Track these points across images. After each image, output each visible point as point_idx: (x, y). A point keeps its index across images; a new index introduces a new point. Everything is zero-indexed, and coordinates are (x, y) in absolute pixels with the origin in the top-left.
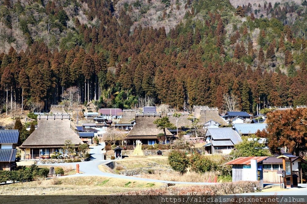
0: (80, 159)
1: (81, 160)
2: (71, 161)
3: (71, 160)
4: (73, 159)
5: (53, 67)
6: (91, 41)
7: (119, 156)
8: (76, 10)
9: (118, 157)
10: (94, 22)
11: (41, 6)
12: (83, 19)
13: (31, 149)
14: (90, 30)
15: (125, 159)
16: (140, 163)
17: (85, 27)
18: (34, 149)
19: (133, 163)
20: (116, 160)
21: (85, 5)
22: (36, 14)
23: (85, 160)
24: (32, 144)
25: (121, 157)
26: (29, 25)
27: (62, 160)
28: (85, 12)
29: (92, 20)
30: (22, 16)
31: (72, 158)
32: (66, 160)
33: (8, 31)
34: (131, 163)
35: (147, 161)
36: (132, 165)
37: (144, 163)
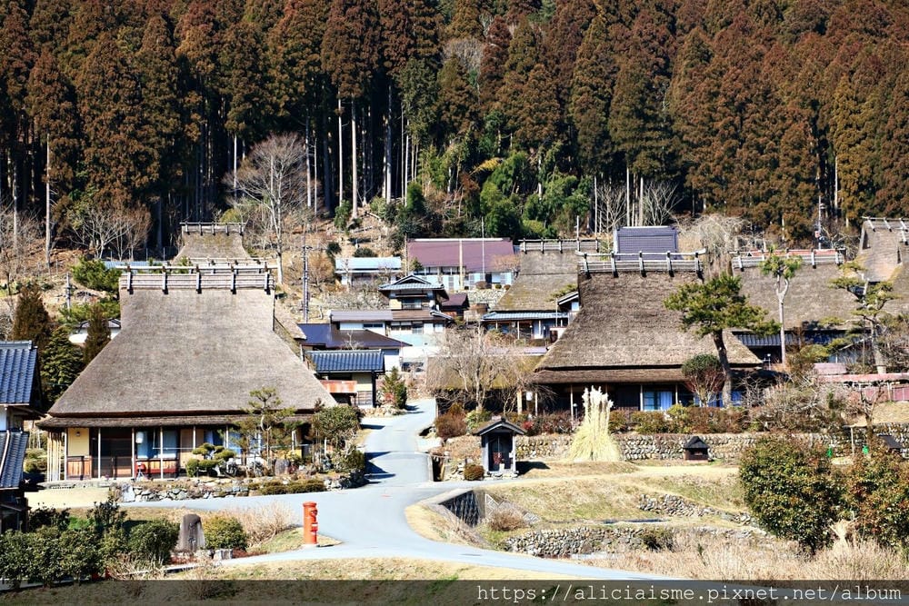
0: (320, 477)
1: (326, 483)
2: (278, 490)
3: (276, 484)
4: (286, 479)
7: (502, 466)
9: (497, 469)
13: (93, 432)
15: (531, 477)
16: (600, 496)
18: (105, 430)
19: (569, 496)
20: (488, 484)
23: (345, 484)
24: (97, 409)
25: (513, 467)
27: (235, 481)
31: (282, 471)
32: (256, 480)
34: (561, 497)
35: (637, 489)
36: (567, 508)
37: (621, 496)
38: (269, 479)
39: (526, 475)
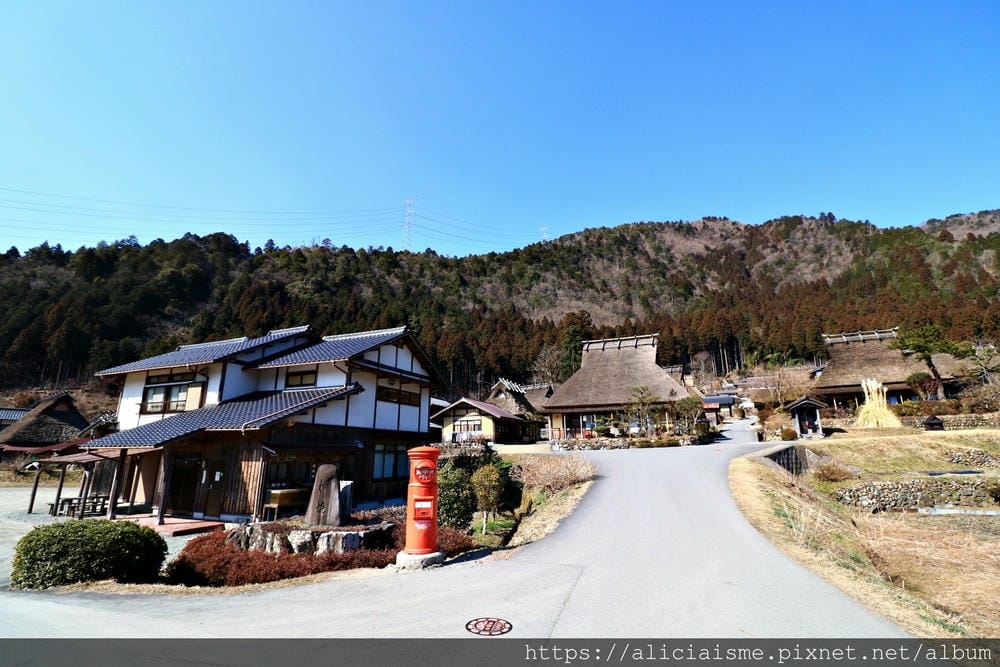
0: (677, 438)
1: (681, 441)
2: (648, 445)
3: (647, 442)
4: (654, 439)
5: (676, 333)
6: (724, 305)
7: (810, 431)
8: (703, 279)
9: (807, 433)
10: (726, 286)
11: (662, 280)
12: (712, 285)
13: (563, 414)
14: (722, 295)
15: (835, 438)
16: (910, 451)
17: (714, 292)
18: (567, 414)
19: (881, 451)
20: (802, 441)
21: (714, 274)
22: (657, 288)
23: (694, 443)
24: (563, 404)
25: (820, 431)
26: (650, 299)
27: (621, 440)
28: (714, 279)
29: (724, 284)
30: (642, 292)
31: (652, 434)
32: (634, 440)
33: (627, 307)
34: (873, 452)
35: (940, 446)
36: (884, 461)
37: (928, 451)
38: (643, 439)
39: (831, 437)
